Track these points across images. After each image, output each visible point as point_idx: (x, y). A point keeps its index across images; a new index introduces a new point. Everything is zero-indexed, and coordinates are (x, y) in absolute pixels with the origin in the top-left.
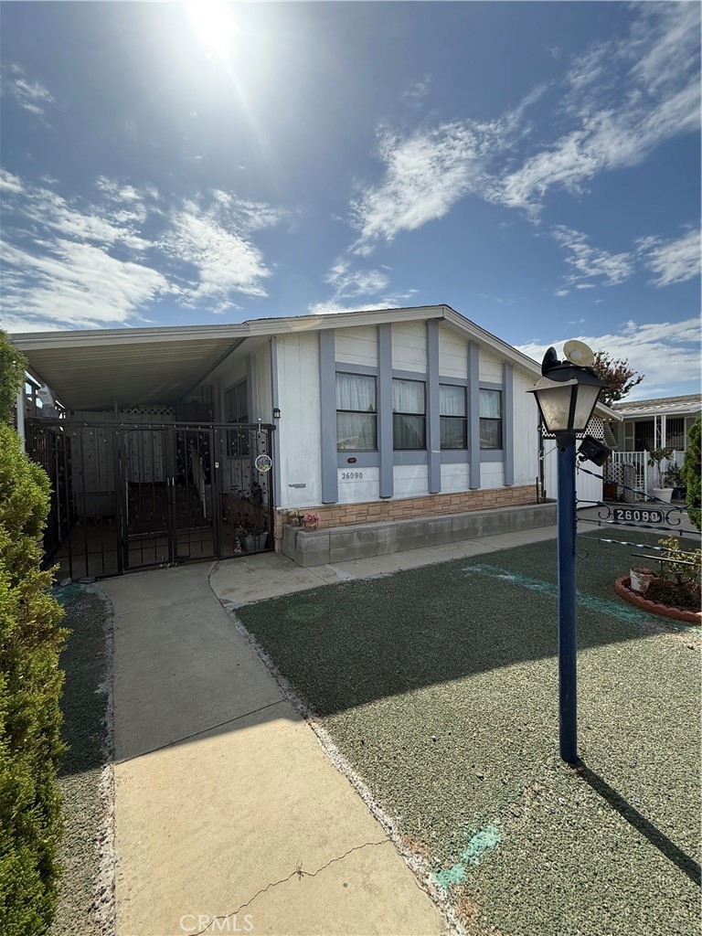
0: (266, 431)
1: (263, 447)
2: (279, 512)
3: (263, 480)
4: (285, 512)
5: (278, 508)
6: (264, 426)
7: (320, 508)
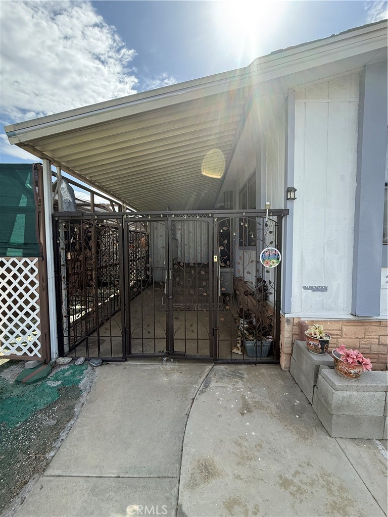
0: (275, 218)
1: (270, 238)
2: (288, 321)
3: (270, 277)
4: (296, 321)
5: (287, 316)
6: (273, 212)
7: (349, 321)
